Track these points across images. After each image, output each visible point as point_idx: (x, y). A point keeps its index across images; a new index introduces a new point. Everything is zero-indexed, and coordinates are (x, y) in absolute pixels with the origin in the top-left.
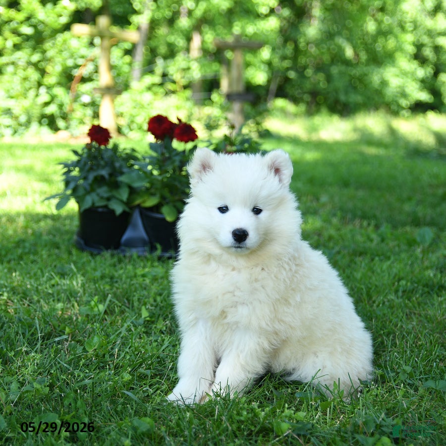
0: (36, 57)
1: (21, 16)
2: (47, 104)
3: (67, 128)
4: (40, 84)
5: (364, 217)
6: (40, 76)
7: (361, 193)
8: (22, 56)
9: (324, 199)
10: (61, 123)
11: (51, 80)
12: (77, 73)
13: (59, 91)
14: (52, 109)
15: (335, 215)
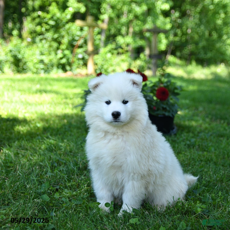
0: (56, 36)
1: (49, 16)
2: (61, 58)
3: (71, 70)
4: (58, 49)
5: (221, 119)
6: (58, 45)
7: (218, 107)
8: (49, 35)
9: (201, 109)
10: (68, 68)
11: (63, 47)
12: (75, 43)
13: (67, 52)
14: (64, 61)
15: (207, 117)
